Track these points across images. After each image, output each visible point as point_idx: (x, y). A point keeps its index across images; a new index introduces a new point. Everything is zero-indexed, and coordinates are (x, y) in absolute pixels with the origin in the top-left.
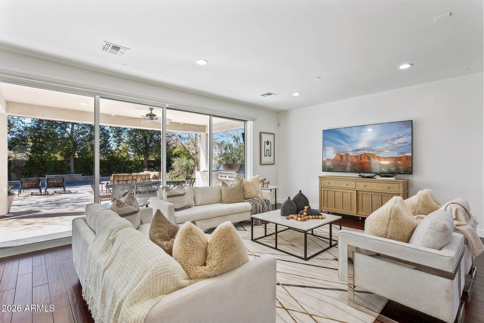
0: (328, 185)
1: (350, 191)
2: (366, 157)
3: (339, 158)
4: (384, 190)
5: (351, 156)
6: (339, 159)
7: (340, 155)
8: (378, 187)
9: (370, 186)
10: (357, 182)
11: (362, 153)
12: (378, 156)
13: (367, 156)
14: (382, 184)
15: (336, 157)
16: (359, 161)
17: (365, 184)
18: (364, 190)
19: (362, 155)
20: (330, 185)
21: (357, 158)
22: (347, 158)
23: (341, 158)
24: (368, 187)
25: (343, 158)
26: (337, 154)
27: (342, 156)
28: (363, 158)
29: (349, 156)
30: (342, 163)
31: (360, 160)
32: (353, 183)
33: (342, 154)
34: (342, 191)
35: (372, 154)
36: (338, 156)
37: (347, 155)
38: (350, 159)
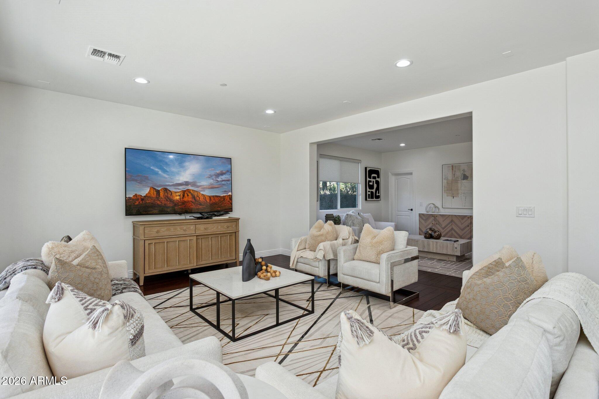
0: (156, 235)
1: (188, 238)
2: (190, 195)
3: (154, 194)
4: (224, 230)
5: (171, 192)
6: (152, 195)
7: (155, 189)
8: (219, 227)
9: (212, 228)
10: (197, 226)
11: (184, 189)
12: (203, 194)
13: (191, 193)
14: (222, 224)
15: (149, 193)
16: (181, 199)
17: (206, 226)
18: (204, 234)
19: (185, 191)
20: (160, 234)
21: (178, 195)
22: (166, 194)
23: (157, 194)
24: (209, 229)
25: (159, 194)
26: (150, 188)
27: (158, 192)
28: (186, 195)
29: (168, 191)
30: (158, 202)
31: (183, 198)
32: (192, 227)
33: (159, 189)
34: (178, 239)
35: (196, 191)
36: (152, 191)
37: (166, 190)
38: (169, 196)
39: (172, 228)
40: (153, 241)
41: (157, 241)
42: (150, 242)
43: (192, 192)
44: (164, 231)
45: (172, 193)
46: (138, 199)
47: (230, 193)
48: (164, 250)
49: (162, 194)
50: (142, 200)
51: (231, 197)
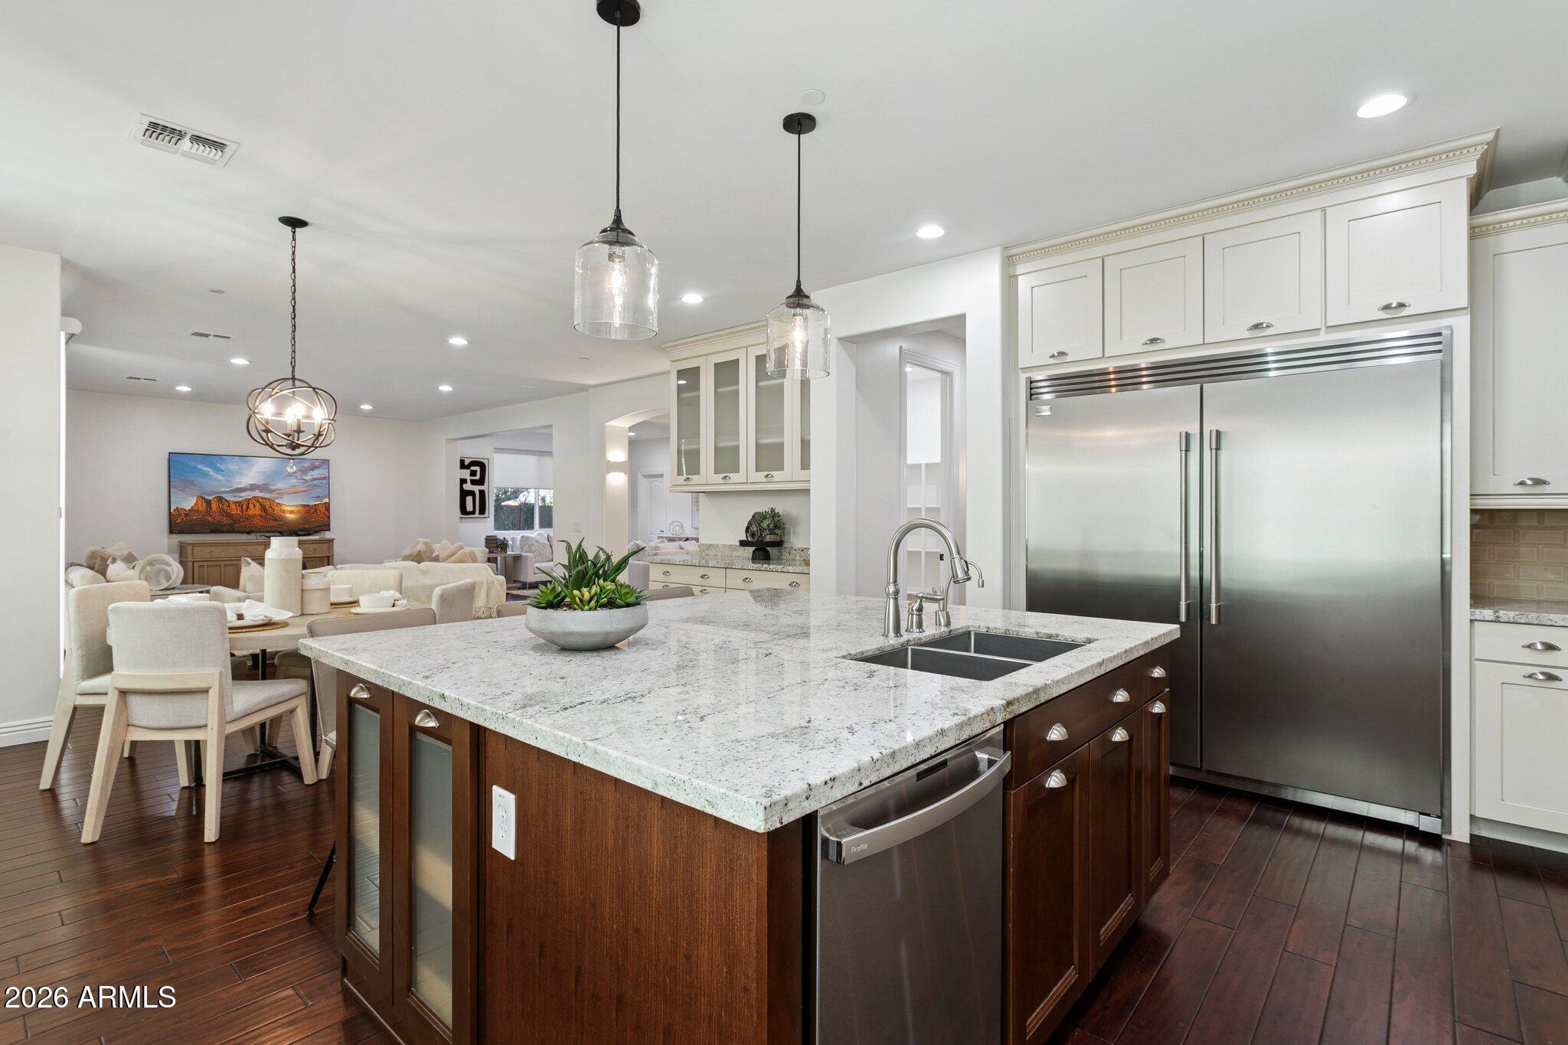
2: (257, 505)
3: (202, 507)
5: (228, 501)
6: (201, 509)
7: (205, 499)
11: (248, 495)
12: (279, 503)
13: (259, 501)
15: (196, 504)
16: (244, 511)
19: (250, 499)
21: (239, 506)
22: (221, 505)
23: (207, 506)
25: (211, 506)
26: (198, 499)
27: (209, 503)
28: (251, 505)
29: (223, 501)
30: (209, 518)
33: (210, 498)
35: (266, 498)
36: (200, 501)
37: (220, 499)
38: (225, 508)
39: (231, 549)
40: (205, 564)
41: (211, 563)
42: (200, 564)
43: (261, 500)
44: (219, 553)
45: (229, 504)
46: (180, 515)
47: (326, 500)
48: (221, 574)
49: (214, 506)
50: (186, 515)
51: (327, 507)
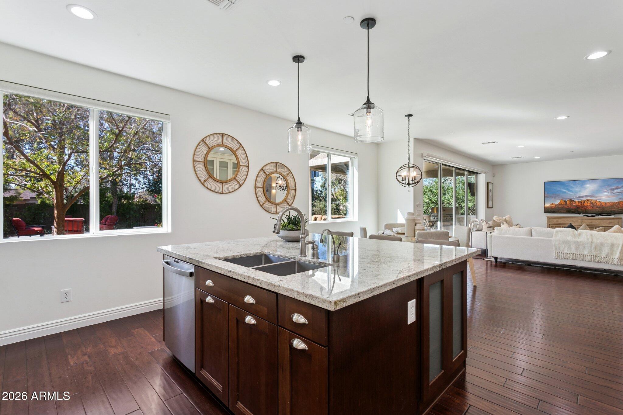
2: (589, 202)
3: (563, 203)
6: (562, 204)
7: (564, 200)
8: (602, 222)
9: (596, 222)
10: (588, 220)
11: (584, 199)
12: (599, 201)
15: (560, 202)
17: (593, 221)
21: (580, 203)
22: (571, 203)
27: (566, 202)
28: (585, 202)
29: (573, 201)
30: (566, 207)
31: (583, 204)
32: (580, 221)
33: (567, 200)
35: (594, 200)
36: (562, 201)
37: (571, 200)
39: (566, 220)
43: (590, 200)
44: (560, 221)
45: (575, 202)
49: (568, 203)
50: (555, 206)
